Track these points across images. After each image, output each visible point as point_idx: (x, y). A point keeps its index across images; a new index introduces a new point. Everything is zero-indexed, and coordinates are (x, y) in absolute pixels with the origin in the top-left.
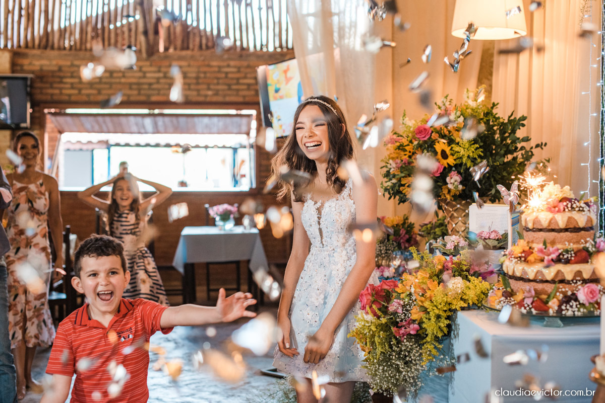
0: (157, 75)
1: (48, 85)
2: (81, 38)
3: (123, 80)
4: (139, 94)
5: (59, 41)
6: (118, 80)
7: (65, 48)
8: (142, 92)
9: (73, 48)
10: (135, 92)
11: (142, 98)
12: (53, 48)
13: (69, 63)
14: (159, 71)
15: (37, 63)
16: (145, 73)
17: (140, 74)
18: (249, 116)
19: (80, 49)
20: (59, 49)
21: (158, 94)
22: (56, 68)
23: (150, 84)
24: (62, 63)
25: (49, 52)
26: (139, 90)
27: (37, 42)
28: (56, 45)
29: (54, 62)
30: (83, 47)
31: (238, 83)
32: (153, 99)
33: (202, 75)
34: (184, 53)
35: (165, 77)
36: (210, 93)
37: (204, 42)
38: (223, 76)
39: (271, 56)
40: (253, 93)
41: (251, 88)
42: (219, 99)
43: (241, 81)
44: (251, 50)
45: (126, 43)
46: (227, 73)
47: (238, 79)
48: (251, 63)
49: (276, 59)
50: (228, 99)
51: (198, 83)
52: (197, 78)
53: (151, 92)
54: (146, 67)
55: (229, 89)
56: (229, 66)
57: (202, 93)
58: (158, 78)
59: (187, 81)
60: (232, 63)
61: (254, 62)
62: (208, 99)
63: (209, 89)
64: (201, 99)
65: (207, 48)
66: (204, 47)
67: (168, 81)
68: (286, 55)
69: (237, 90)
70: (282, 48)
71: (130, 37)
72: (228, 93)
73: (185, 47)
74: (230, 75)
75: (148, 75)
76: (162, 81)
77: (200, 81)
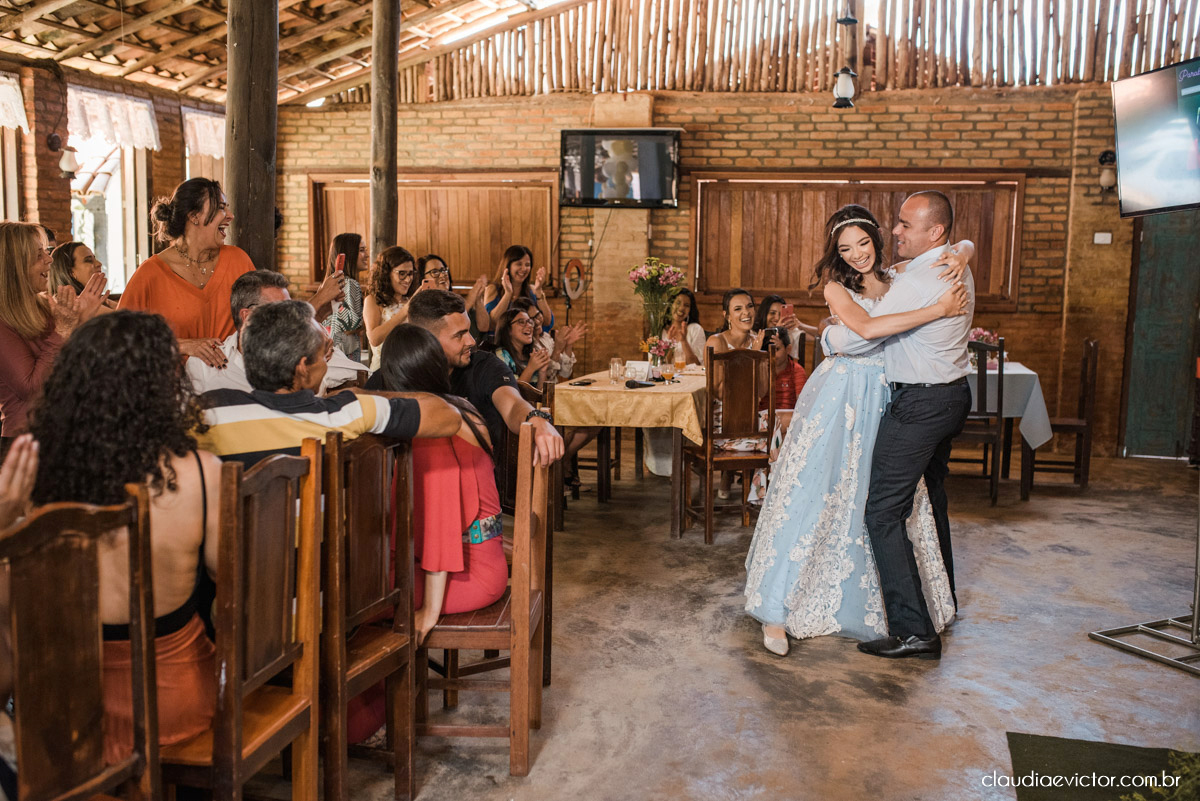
0: (865, 127)
1: (704, 144)
2: (753, 75)
3: (813, 135)
4: (837, 156)
5: (720, 79)
6: (806, 136)
7: (728, 90)
8: (842, 153)
9: (741, 88)
10: (832, 153)
11: (842, 163)
12: (711, 89)
13: (735, 111)
14: (870, 121)
15: (687, 110)
16: (846, 123)
17: (841, 126)
18: (1012, 188)
19: (751, 90)
20: (720, 90)
21: (867, 157)
22: (715, 119)
23: (855, 141)
24: (723, 110)
25: (705, 94)
26: (838, 150)
27: (688, 80)
28: (716, 85)
29: (713, 110)
30: (756, 87)
31: (992, 139)
32: (859, 163)
33: (936, 127)
34: (908, 92)
35: (878, 130)
36: (947, 154)
37: (940, 76)
38: (970, 126)
39: (1050, 94)
40: (1016, 153)
41: (1014, 145)
42: (962, 163)
43: (997, 135)
44: (1017, 85)
45: (819, 79)
46: (975, 123)
47: (993, 132)
48: (1015, 106)
49: (1058, 99)
50: (974, 164)
51: (928, 139)
52: (928, 131)
53: (856, 153)
54: (849, 114)
55: (978, 148)
56: (979, 111)
57: (935, 153)
58: (867, 132)
59: (912, 136)
60: (984, 107)
61: (1019, 104)
62: (943, 164)
63: (946, 148)
64: (933, 163)
65: (945, 84)
66: (940, 82)
67: (882, 136)
68: (1075, 92)
69: (991, 149)
70: (1067, 80)
71: (826, 70)
72: (977, 153)
73: (911, 83)
74: (980, 126)
75: (852, 127)
76: (872, 136)
77: (932, 135)
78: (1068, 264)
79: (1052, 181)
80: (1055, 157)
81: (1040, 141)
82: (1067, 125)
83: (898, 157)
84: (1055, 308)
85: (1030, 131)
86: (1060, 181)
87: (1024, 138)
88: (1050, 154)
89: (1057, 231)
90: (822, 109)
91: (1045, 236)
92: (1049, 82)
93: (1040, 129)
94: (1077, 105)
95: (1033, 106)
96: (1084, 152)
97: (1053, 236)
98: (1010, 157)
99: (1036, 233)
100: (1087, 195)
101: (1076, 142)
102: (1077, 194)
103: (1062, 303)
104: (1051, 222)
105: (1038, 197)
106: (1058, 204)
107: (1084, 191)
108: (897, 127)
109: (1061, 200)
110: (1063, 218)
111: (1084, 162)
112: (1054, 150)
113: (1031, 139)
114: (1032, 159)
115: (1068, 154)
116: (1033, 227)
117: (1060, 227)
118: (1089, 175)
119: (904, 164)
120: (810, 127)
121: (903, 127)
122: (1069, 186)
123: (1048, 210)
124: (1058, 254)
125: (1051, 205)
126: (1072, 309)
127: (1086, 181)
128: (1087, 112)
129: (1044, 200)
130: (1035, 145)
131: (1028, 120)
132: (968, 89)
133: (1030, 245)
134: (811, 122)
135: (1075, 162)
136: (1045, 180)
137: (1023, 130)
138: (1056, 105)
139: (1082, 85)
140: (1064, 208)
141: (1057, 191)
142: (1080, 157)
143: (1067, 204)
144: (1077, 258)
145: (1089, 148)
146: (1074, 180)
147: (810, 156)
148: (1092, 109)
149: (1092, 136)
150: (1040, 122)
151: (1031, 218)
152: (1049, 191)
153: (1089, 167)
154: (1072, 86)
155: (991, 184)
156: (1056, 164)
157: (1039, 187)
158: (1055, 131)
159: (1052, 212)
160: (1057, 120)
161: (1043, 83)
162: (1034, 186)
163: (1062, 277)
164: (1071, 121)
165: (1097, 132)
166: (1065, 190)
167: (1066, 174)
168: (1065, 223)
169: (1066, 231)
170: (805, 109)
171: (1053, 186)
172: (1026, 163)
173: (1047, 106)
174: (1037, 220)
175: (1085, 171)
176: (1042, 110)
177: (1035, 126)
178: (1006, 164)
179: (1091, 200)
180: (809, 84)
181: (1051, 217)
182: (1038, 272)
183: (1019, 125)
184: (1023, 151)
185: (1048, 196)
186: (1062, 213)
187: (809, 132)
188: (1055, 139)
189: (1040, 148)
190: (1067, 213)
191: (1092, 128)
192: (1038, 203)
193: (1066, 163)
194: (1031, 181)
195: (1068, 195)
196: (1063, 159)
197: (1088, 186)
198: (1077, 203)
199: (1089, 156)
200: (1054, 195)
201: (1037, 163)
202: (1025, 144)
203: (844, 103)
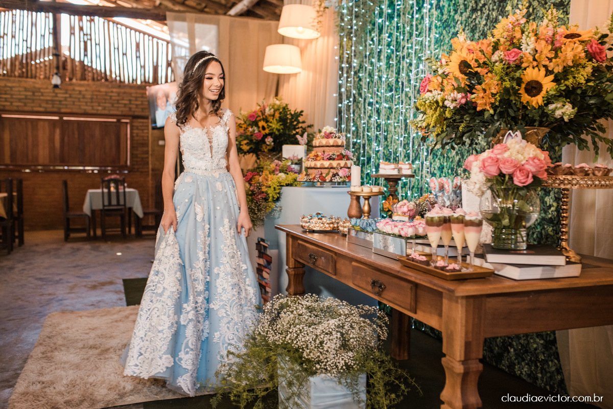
0: (64, 96)
2: (11, 69)
3: (42, 98)
4: (53, 107)
6: (38, 98)
8: (55, 106)
10: (50, 106)
11: (55, 110)
14: (66, 93)
16: (56, 94)
17: (54, 94)
18: (127, 123)
19: (11, 76)
21: (66, 108)
23: (60, 101)
26: (53, 104)
30: (13, 75)
31: (118, 103)
32: (63, 110)
33: (95, 97)
34: (83, 82)
35: (70, 97)
36: (100, 108)
37: (95, 76)
38: (109, 98)
39: (139, 87)
40: (127, 109)
41: (127, 106)
42: (106, 112)
43: (120, 102)
44: (127, 83)
45: (42, 73)
46: (111, 96)
47: (118, 100)
48: (126, 91)
49: (141, 89)
50: (112, 112)
51: (92, 102)
52: (92, 99)
53: (61, 106)
54: (57, 91)
55: (113, 106)
56: (112, 92)
57: (95, 108)
58: (66, 98)
59: (85, 100)
60: (114, 90)
61: (128, 90)
62: (99, 112)
63: (99, 106)
64: (95, 112)
65: (98, 80)
66: (96, 79)
67: (73, 100)
69: (118, 107)
71: (45, 70)
72: (112, 108)
73: (83, 78)
74: (113, 98)
75: (59, 95)
76: (69, 99)
77: (94, 100)
78: (150, 153)
79: (142, 120)
80: (142, 111)
81: (137, 105)
83: (80, 108)
84: (146, 170)
85: (133, 101)
86: (145, 121)
87: (130, 104)
88: (140, 110)
89: (145, 140)
90: (45, 86)
91: (141, 142)
92: (139, 83)
93: (136, 100)
95: (133, 91)
97: (144, 142)
98: (125, 110)
99: (138, 140)
103: (148, 168)
104: (143, 136)
105: (137, 127)
106: (145, 129)
108: (79, 96)
110: (147, 135)
112: (143, 109)
113: (133, 104)
114: (134, 112)
115: (147, 110)
116: (136, 138)
117: (146, 138)
119: (82, 111)
120: (40, 94)
121: (81, 96)
122: (148, 122)
123: (141, 132)
124: (145, 149)
125: (142, 130)
126: (153, 170)
129: (140, 128)
130: (134, 107)
131: (131, 96)
132: (107, 83)
133: (135, 145)
134: (40, 92)
136: (139, 120)
137: (130, 100)
138: (142, 92)
139: (151, 84)
140: (147, 131)
141: (145, 124)
143: (148, 129)
144: (153, 150)
146: (150, 120)
147: (40, 106)
150: (136, 97)
151: (135, 135)
152: (141, 124)
154: (148, 84)
155: (119, 121)
156: (143, 114)
157: (138, 122)
158: (142, 102)
159: (143, 133)
160: (142, 97)
161: (137, 82)
162: (136, 122)
163: (148, 158)
166: (147, 124)
167: (147, 118)
168: (148, 137)
169: (148, 140)
170: (37, 86)
171: (143, 122)
172: (131, 113)
173: (138, 92)
174: (137, 136)
176: (136, 93)
177: (134, 99)
178: (124, 113)
180: (38, 75)
182: (139, 156)
183: (128, 98)
184: (130, 108)
185: (141, 126)
186: (146, 133)
187: (40, 96)
188: (142, 104)
189: (137, 108)
190: (148, 133)
192: (137, 129)
193: (147, 114)
194: (135, 120)
195: (148, 126)
196: (146, 112)
200: (143, 126)
201: (136, 114)
202: (131, 106)
203: (56, 86)
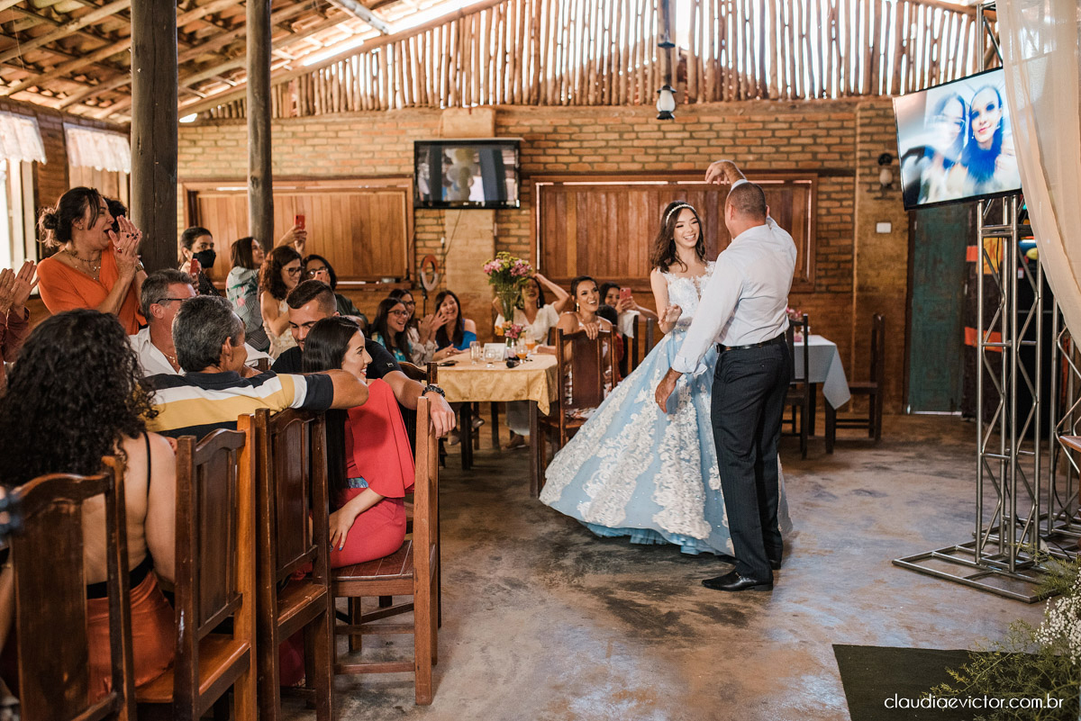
0: (680, 135)
1: (541, 152)
2: (582, 91)
3: (636, 143)
4: (657, 161)
5: (553, 95)
6: (630, 143)
7: (561, 104)
8: (661, 158)
9: (572, 103)
10: (653, 158)
11: (662, 166)
12: (545, 103)
13: (567, 123)
14: (684, 130)
15: (525, 122)
16: (664, 132)
17: (660, 135)
18: (807, 186)
19: (581, 104)
20: (554, 104)
21: (683, 161)
22: (550, 129)
23: (672, 148)
24: (557, 122)
25: (540, 108)
26: (658, 155)
27: (525, 96)
28: (550, 100)
29: (548, 122)
30: (585, 101)
31: (789, 144)
32: (676, 167)
33: (741, 134)
34: (716, 105)
35: (692, 138)
36: (751, 157)
37: (743, 90)
38: (770, 134)
39: (835, 106)
40: (809, 156)
41: (808, 149)
42: (763, 165)
43: (793, 141)
44: (808, 98)
45: (640, 94)
46: (774, 130)
47: (789, 138)
48: (807, 116)
49: (842, 110)
50: (775, 166)
51: (735, 145)
52: (734, 138)
53: (673, 158)
54: (666, 125)
55: (777, 152)
56: (776, 121)
57: (741, 157)
58: (683, 139)
59: (721, 142)
60: (781, 117)
61: (811, 114)
62: (748, 166)
63: (750, 152)
65: (747, 98)
66: (743, 96)
67: (695, 143)
68: (856, 103)
69: (788, 153)
70: (849, 93)
71: (645, 86)
72: (776, 156)
73: (718, 97)
74: (778, 134)
75: (669, 135)
76: (687, 143)
77: (738, 142)
78: (856, 251)
79: (840, 179)
80: (841, 159)
81: (829, 146)
82: (850, 132)
84: (847, 288)
85: (821, 137)
86: (847, 179)
87: (815, 144)
88: (837, 157)
89: (846, 222)
90: (642, 120)
91: (836, 227)
92: (834, 96)
93: (828, 136)
94: (859, 114)
95: (822, 116)
96: (866, 154)
97: (842, 226)
98: (804, 159)
99: (828, 224)
100: (870, 191)
101: (859, 147)
102: (861, 190)
103: (852, 284)
104: (841, 215)
105: (829, 194)
106: (846, 199)
107: (866, 187)
108: (707, 135)
109: (848, 196)
110: (850, 211)
111: (866, 163)
112: (841, 153)
113: (821, 144)
114: (823, 161)
115: (852, 157)
116: (826, 219)
117: (849, 219)
118: (871, 174)
120: (633, 135)
121: (713, 135)
122: (854, 184)
123: (837, 204)
124: (846, 242)
125: (840, 200)
126: (861, 289)
127: (868, 179)
128: (867, 121)
129: (833, 196)
130: (824, 149)
131: (818, 128)
132: (766, 102)
133: (823, 235)
134: (633, 131)
135: (858, 163)
136: (834, 179)
137: (814, 137)
138: (841, 115)
139: (862, 98)
140: (851, 203)
141: (845, 188)
142: (862, 159)
143: (853, 199)
144: (863, 245)
145: (869, 151)
146: (858, 179)
147: (633, 161)
148: (871, 118)
149: (872, 141)
150: (828, 129)
151: (823, 212)
152: (838, 188)
153: (870, 167)
154: (853, 98)
155: (789, 183)
156: (842, 165)
157: (830, 184)
158: (841, 137)
159: (841, 206)
160: (842, 128)
161: (829, 96)
162: (825, 184)
163: (852, 261)
164: (854, 129)
165: (875, 138)
166: (851, 187)
167: (851, 173)
168: (852, 215)
169: (853, 222)
170: (628, 120)
171: (841, 184)
172: (817, 165)
173: (833, 116)
174: (829, 213)
175: (867, 171)
176: (829, 120)
177: (823, 133)
178: (801, 165)
179: (873, 195)
180: (631, 98)
181: (840, 210)
182: (831, 257)
183: (810, 132)
184: (815, 154)
185: (837, 192)
186: (849, 206)
187: (632, 140)
188: (841, 143)
189: (829, 152)
190: (853, 207)
191: (871, 134)
192: (829, 199)
193: (851, 164)
194: (823, 180)
195: (853, 191)
196: (848, 161)
197: (870, 184)
198: (862, 198)
199: (870, 158)
200: (842, 192)
201: (827, 165)
202: (816, 149)
203: (665, 115)
